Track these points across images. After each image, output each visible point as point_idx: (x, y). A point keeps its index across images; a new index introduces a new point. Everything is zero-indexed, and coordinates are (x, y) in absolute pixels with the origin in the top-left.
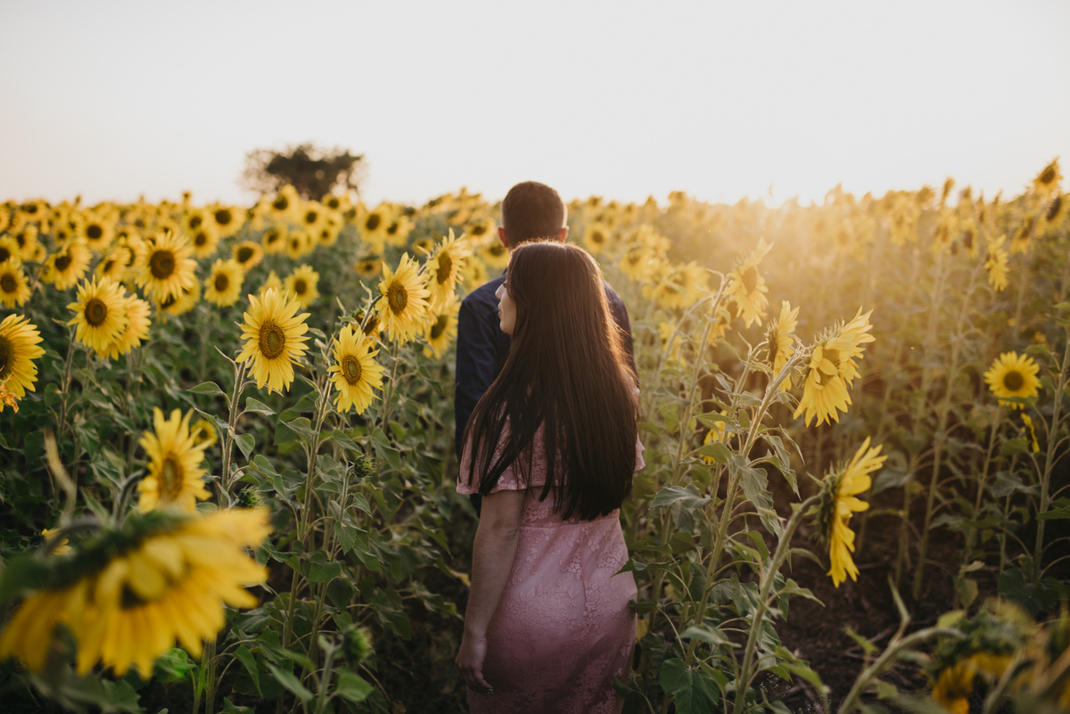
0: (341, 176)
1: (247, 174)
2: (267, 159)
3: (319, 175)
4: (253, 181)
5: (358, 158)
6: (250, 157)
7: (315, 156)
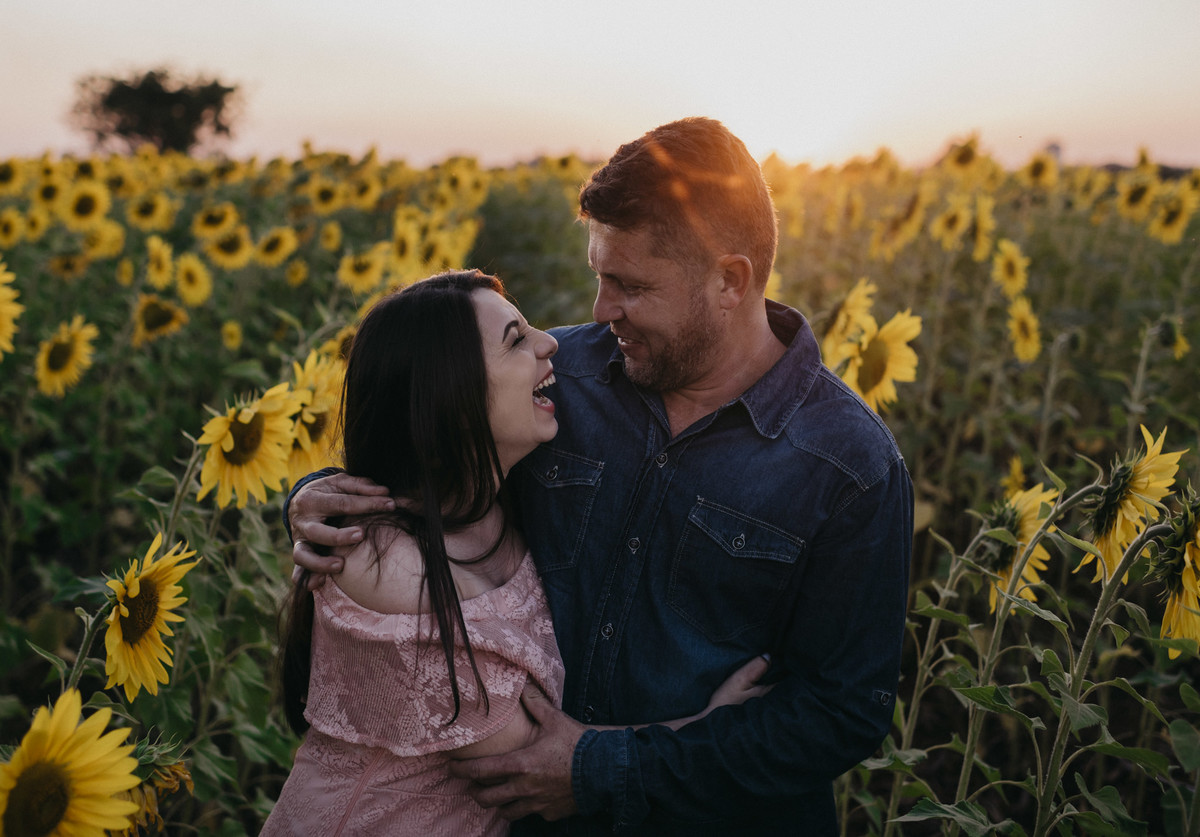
0: (208, 113)
1: (78, 109)
2: (103, 88)
3: (177, 112)
4: (87, 118)
5: (230, 90)
6: (84, 85)
7: (173, 85)
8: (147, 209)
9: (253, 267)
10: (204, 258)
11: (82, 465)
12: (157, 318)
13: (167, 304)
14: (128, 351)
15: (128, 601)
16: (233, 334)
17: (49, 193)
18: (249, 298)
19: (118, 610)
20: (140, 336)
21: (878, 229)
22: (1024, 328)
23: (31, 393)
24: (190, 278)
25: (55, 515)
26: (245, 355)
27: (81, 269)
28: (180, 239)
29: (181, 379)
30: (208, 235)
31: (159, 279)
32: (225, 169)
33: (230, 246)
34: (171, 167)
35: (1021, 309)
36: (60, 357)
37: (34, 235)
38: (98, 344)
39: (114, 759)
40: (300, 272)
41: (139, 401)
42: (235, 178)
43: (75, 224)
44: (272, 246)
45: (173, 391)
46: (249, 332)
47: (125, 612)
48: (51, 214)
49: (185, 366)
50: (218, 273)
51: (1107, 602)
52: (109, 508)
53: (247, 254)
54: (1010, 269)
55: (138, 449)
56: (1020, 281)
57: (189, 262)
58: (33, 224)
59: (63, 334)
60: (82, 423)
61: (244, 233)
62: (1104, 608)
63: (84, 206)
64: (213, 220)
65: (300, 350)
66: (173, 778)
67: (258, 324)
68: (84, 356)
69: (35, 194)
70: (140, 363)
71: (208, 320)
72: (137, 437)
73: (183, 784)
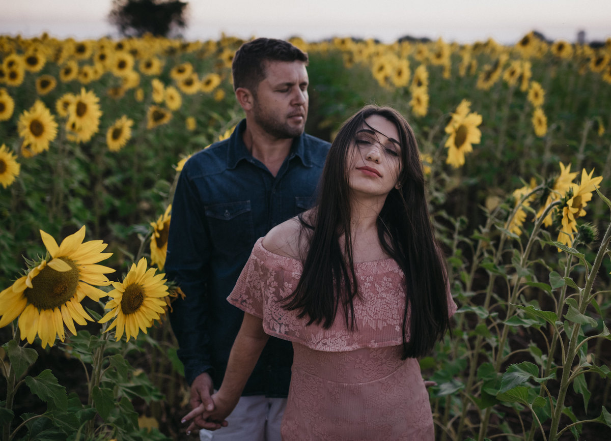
0: (174, 16)
2: (124, 3)
5: (184, 4)
7: (157, 1)
8: (149, 65)
9: (200, 93)
10: (178, 89)
11: (127, 182)
12: (158, 117)
13: (162, 110)
14: (146, 131)
15: (159, 231)
16: (191, 124)
17: (103, 57)
18: (197, 107)
19: (155, 235)
20: (151, 124)
21: (482, 76)
22: (540, 122)
23: (104, 151)
24: (172, 98)
25: (117, 203)
26: (196, 133)
27: (122, 94)
28: (166, 80)
29: (169, 143)
30: (179, 78)
31: (158, 98)
32: (185, 46)
33: (189, 83)
34: (159, 45)
35: (539, 114)
36: (117, 134)
37: (98, 77)
38: (134, 128)
39: (159, 285)
40: (220, 95)
41: (151, 153)
42: (190, 50)
43: (117, 72)
44: (208, 83)
45: (165, 149)
46: (199, 122)
47: (158, 235)
48: (104, 67)
49: (170, 137)
50: (184, 96)
51: (536, 230)
52: (139, 200)
53: (197, 87)
54: (536, 95)
55: (151, 175)
56: (540, 101)
57: (171, 91)
58: (96, 72)
59: (118, 124)
60: (125, 164)
61: (195, 77)
62: (535, 232)
63: (122, 65)
64: (181, 71)
65: (222, 130)
66: (176, 293)
67: (203, 119)
68: (127, 133)
69: (96, 58)
70: (151, 137)
71: (180, 117)
72: (152, 169)
73: (180, 295)
